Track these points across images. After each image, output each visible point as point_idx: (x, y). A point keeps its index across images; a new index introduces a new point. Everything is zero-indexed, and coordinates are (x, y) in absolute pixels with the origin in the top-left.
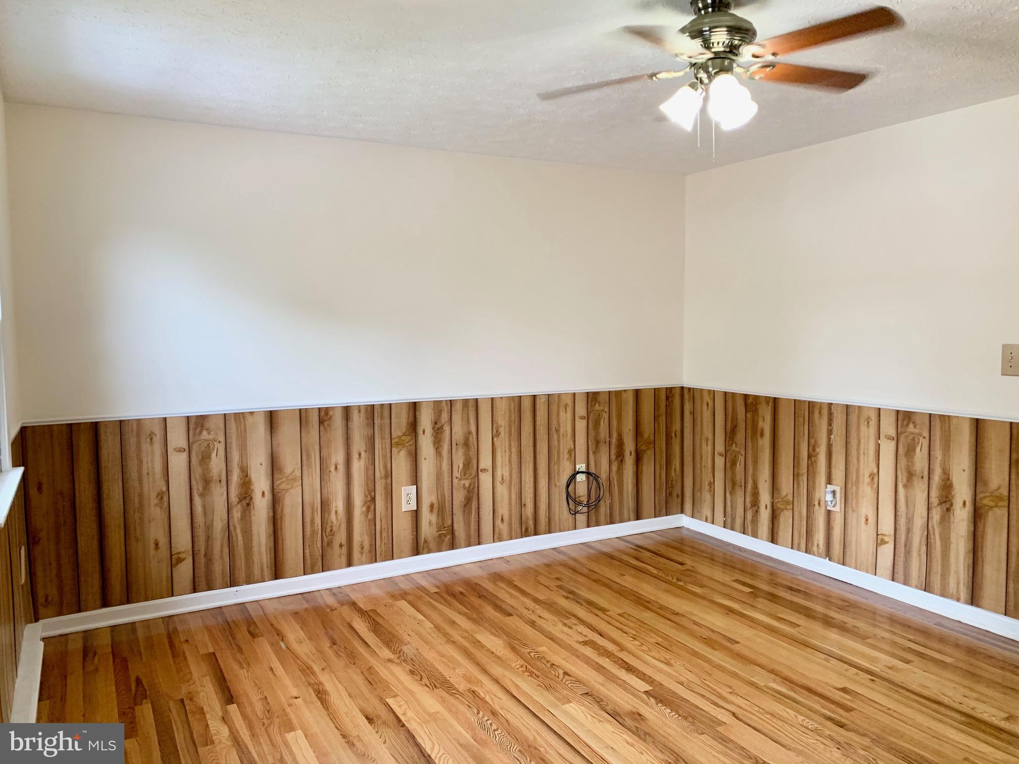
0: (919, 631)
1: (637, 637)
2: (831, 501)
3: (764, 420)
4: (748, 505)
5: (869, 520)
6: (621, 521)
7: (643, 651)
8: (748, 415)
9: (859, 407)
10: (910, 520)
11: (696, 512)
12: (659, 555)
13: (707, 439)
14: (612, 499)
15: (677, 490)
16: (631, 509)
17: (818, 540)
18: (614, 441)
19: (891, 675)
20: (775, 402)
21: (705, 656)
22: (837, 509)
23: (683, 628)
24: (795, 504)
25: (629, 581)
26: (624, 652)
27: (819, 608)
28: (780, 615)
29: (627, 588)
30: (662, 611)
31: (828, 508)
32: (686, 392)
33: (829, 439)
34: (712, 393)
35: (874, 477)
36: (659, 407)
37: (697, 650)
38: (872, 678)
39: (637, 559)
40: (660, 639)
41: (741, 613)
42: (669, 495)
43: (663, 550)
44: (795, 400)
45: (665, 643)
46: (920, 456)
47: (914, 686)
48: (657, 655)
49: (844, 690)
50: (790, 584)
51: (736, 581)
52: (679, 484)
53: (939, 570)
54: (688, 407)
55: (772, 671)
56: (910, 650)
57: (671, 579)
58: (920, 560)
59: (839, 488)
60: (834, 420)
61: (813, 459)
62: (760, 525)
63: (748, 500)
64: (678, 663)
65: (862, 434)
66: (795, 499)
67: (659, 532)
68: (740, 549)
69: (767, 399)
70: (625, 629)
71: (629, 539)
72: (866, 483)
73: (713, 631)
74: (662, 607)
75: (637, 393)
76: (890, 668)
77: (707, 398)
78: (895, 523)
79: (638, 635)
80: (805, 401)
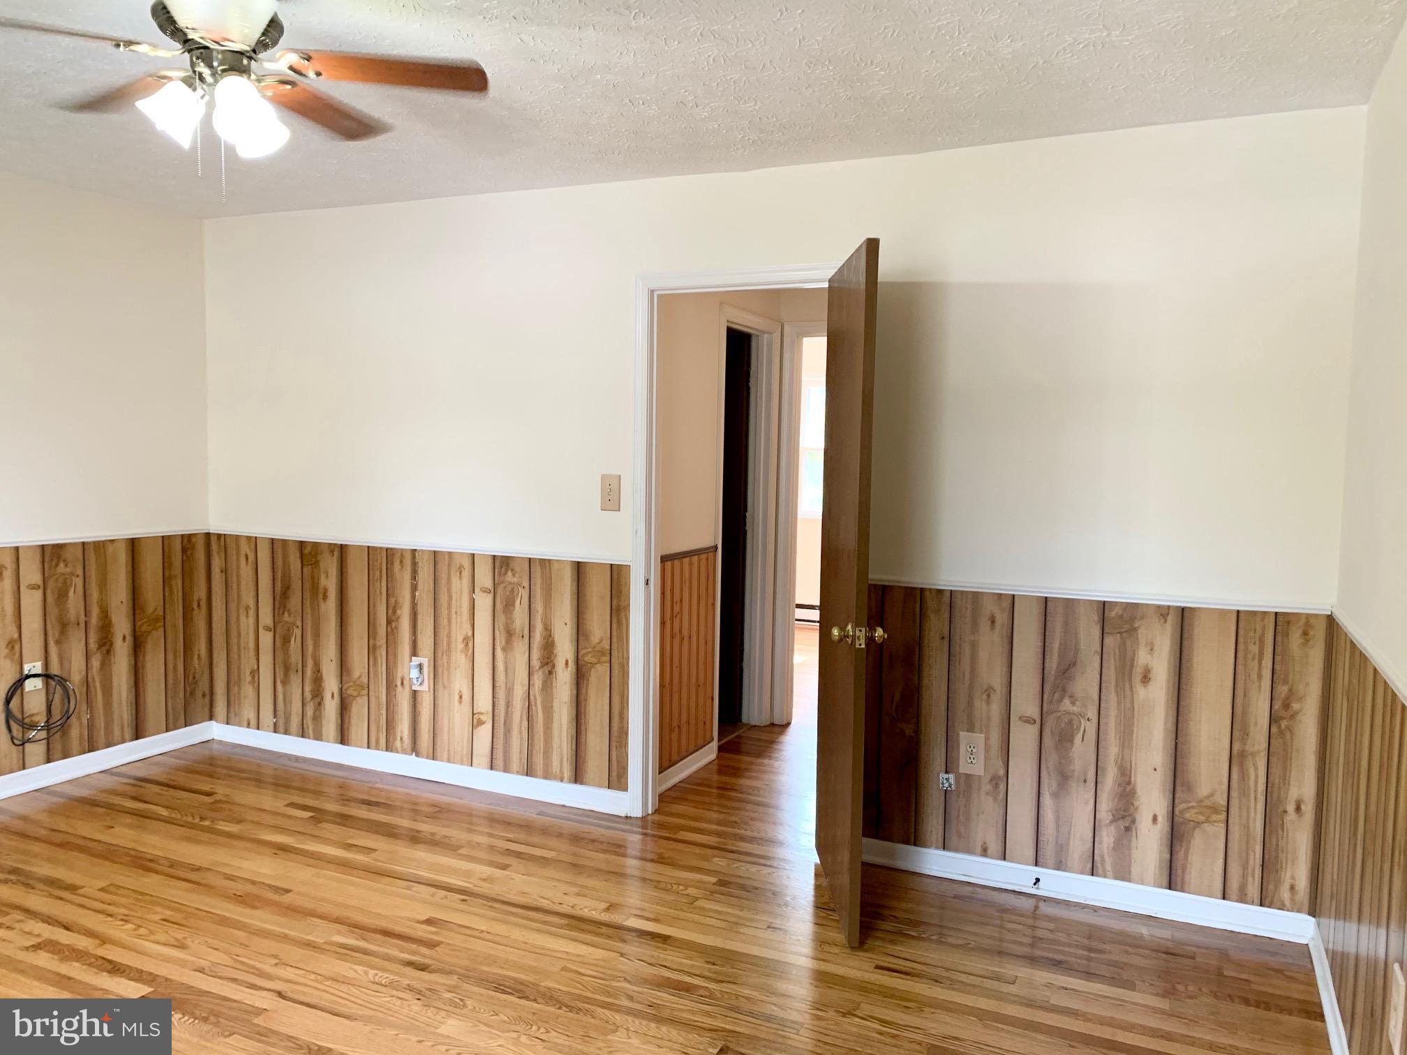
0: (521, 826)
1: (130, 918)
2: (417, 678)
3: (327, 576)
4: (308, 695)
5: (463, 697)
6: (108, 745)
7: (139, 937)
8: (305, 570)
9: (450, 553)
10: (509, 691)
11: (232, 715)
12: (175, 787)
13: (247, 608)
14: (92, 713)
15: (204, 685)
16: (126, 724)
17: (402, 732)
18: (94, 620)
19: (485, 888)
20: (342, 551)
21: (241, 922)
22: (425, 688)
23: (208, 888)
24: (372, 687)
25: (124, 835)
26: (107, 946)
27: (405, 823)
28: (350, 841)
29: (118, 846)
30: (175, 870)
31: (414, 688)
32: (214, 540)
33: (413, 596)
34: (253, 541)
35: (469, 640)
36: (171, 564)
37: (227, 914)
38: (464, 897)
39: (135, 798)
40: (168, 913)
41: (296, 849)
42: (190, 694)
43: (182, 779)
44: (368, 547)
45: (177, 917)
46: (520, 611)
47: (510, 896)
48: (161, 937)
49: (429, 922)
50: (366, 797)
51: (292, 805)
52: (206, 676)
53: (542, 747)
54: (217, 563)
55: (338, 921)
56: (509, 852)
57: (190, 819)
58: (521, 739)
59: (427, 659)
60: (419, 572)
61: (394, 625)
62: (324, 722)
63: (308, 688)
64: (197, 942)
65: (454, 589)
66: (372, 681)
67: (174, 753)
68: (297, 759)
69: (332, 547)
70: (111, 909)
71: (123, 769)
72: (459, 650)
73: (254, 883)
74: (173, 864)
75: (133, 545)
76: (485, 880)
77: (245, 548)
78: (493, 697)
79: (131, 913)
80: (381, 548)
